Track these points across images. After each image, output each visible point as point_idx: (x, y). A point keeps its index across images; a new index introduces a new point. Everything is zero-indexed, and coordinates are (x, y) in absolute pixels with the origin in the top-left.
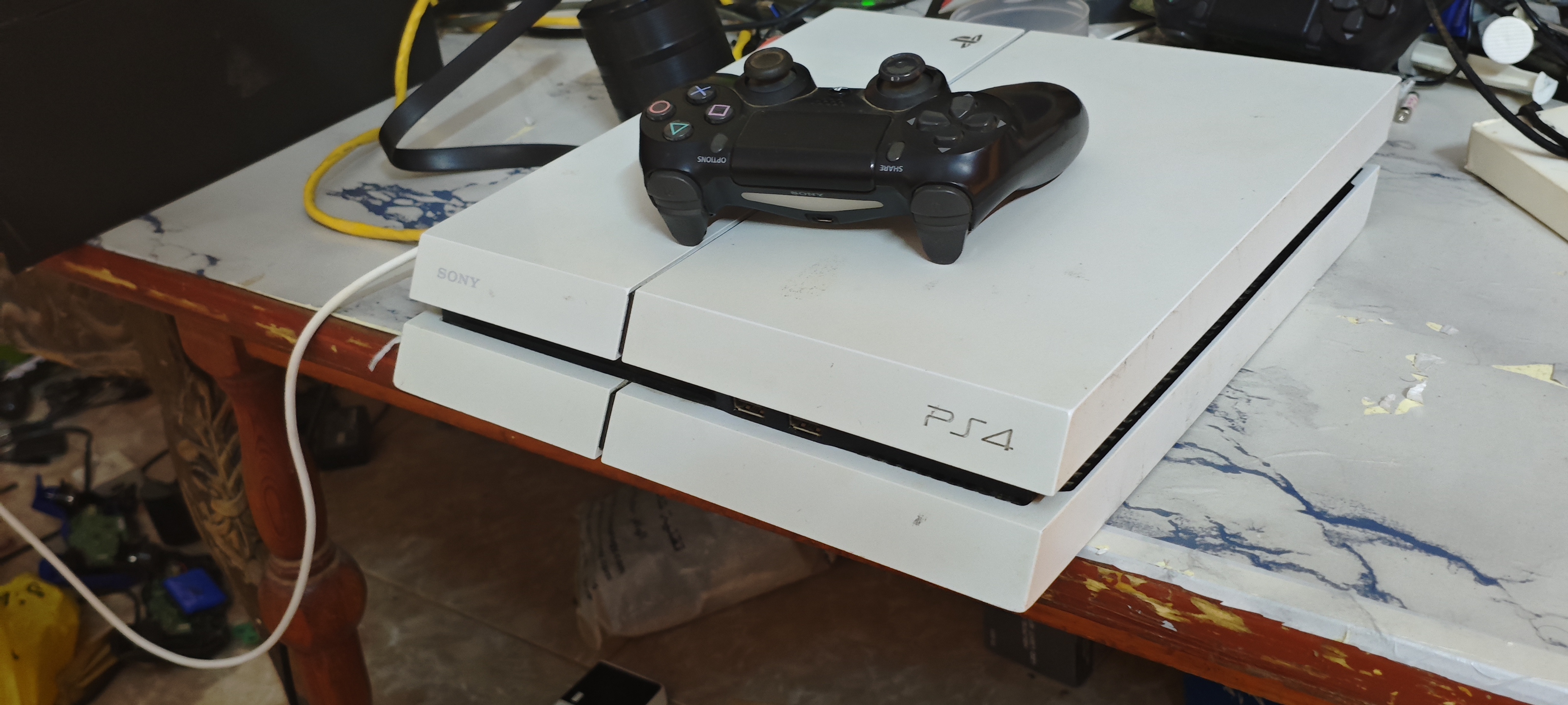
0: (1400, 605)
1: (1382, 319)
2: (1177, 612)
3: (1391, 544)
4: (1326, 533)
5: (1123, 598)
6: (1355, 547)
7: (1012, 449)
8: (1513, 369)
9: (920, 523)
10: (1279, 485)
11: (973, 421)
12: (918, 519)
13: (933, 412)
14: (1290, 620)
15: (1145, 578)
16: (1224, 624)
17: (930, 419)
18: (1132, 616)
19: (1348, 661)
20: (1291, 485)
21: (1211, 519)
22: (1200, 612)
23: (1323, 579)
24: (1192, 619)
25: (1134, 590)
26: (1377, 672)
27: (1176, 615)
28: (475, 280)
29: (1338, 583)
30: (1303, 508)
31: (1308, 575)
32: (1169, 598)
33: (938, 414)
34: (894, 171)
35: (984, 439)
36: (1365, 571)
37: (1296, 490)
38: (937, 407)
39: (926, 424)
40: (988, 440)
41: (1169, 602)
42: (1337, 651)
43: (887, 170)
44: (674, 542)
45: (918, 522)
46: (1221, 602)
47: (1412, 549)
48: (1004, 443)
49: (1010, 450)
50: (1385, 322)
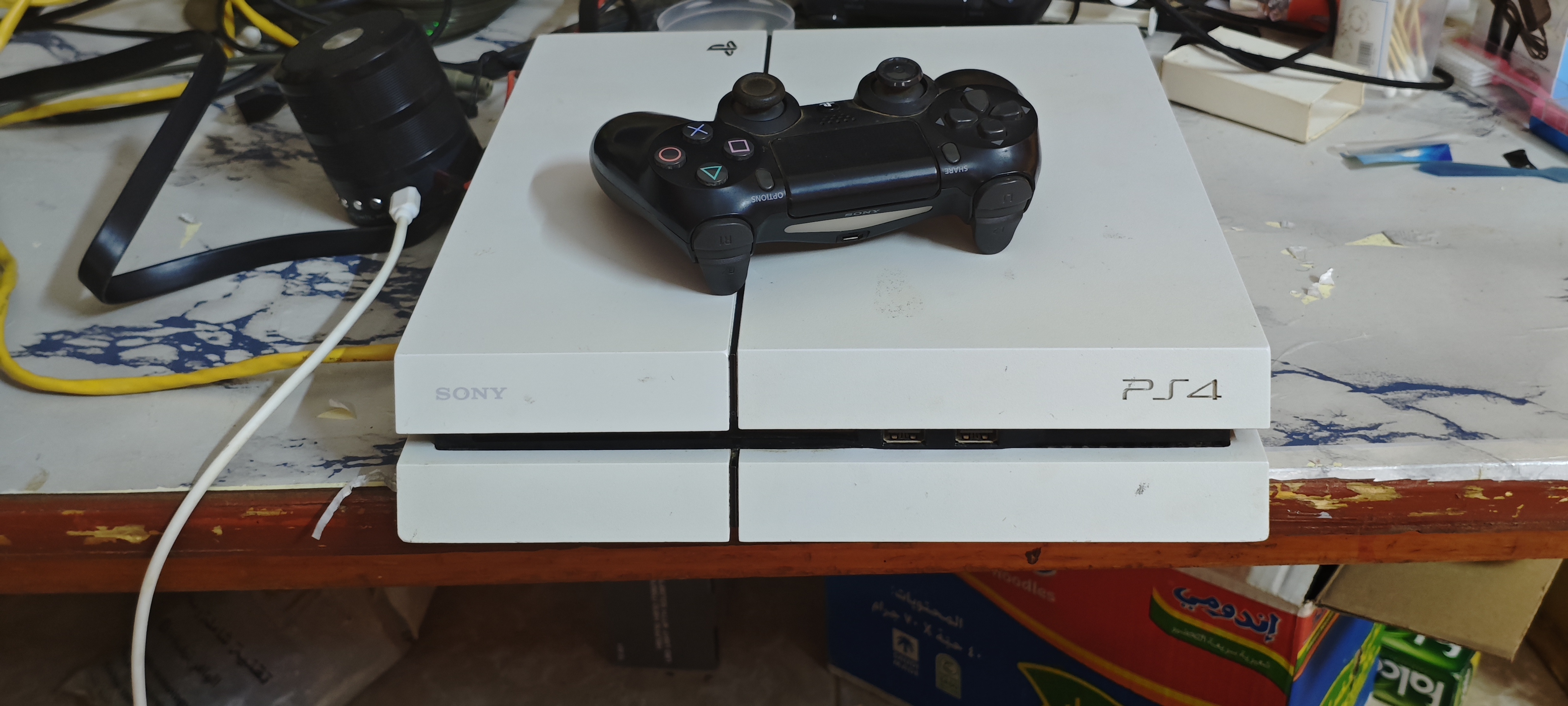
0: (1493, 438)
1: (1234, 228)
2: (1336, 501)
3: (1435, 396)
4: (1384, 401)
5: (1283, 504)
6: (1414, 405)
7: (1220, 397)
8: (1360, 242)
9: (1143, 491)
10: (1314, 376)
11: (1175, 383)
12: (1140, 488)
13: (1130, 385)
14: (1433, 475)
15: (1303, 481)
16: (1378, 498)
17: (1129, 393)
18: (1291, 519)
19: (1484, 493)
20: (1321, 374)
21: (1300, 418)
22: (1356, 494)
23: (1425, 437)
24: (1348, 503)
25: (1295, 494)
26: (1508, 494)
27: (1333, 504)
28: (499, 390)
29: (1438, 436)
30: (1350, 389)
31: (1411, 437)
32: (1327, 492)
33: (1136, 385)
34: (960, 171)
35: (1191, 396)
36: (1444, 421)
37: (1329, 376)
38: (1133, 379)
39: (1125, 399)
40: (1193, 395)
41: (1327, 494)
42: (1475, 488)
43: (952, 172)
44: (258, 675)
45: (1140, 490)
46: (1374, 479)
47: (1451, 395)
48: (1211, 393)
49: (1218, 398)
50: (1237, 229)
